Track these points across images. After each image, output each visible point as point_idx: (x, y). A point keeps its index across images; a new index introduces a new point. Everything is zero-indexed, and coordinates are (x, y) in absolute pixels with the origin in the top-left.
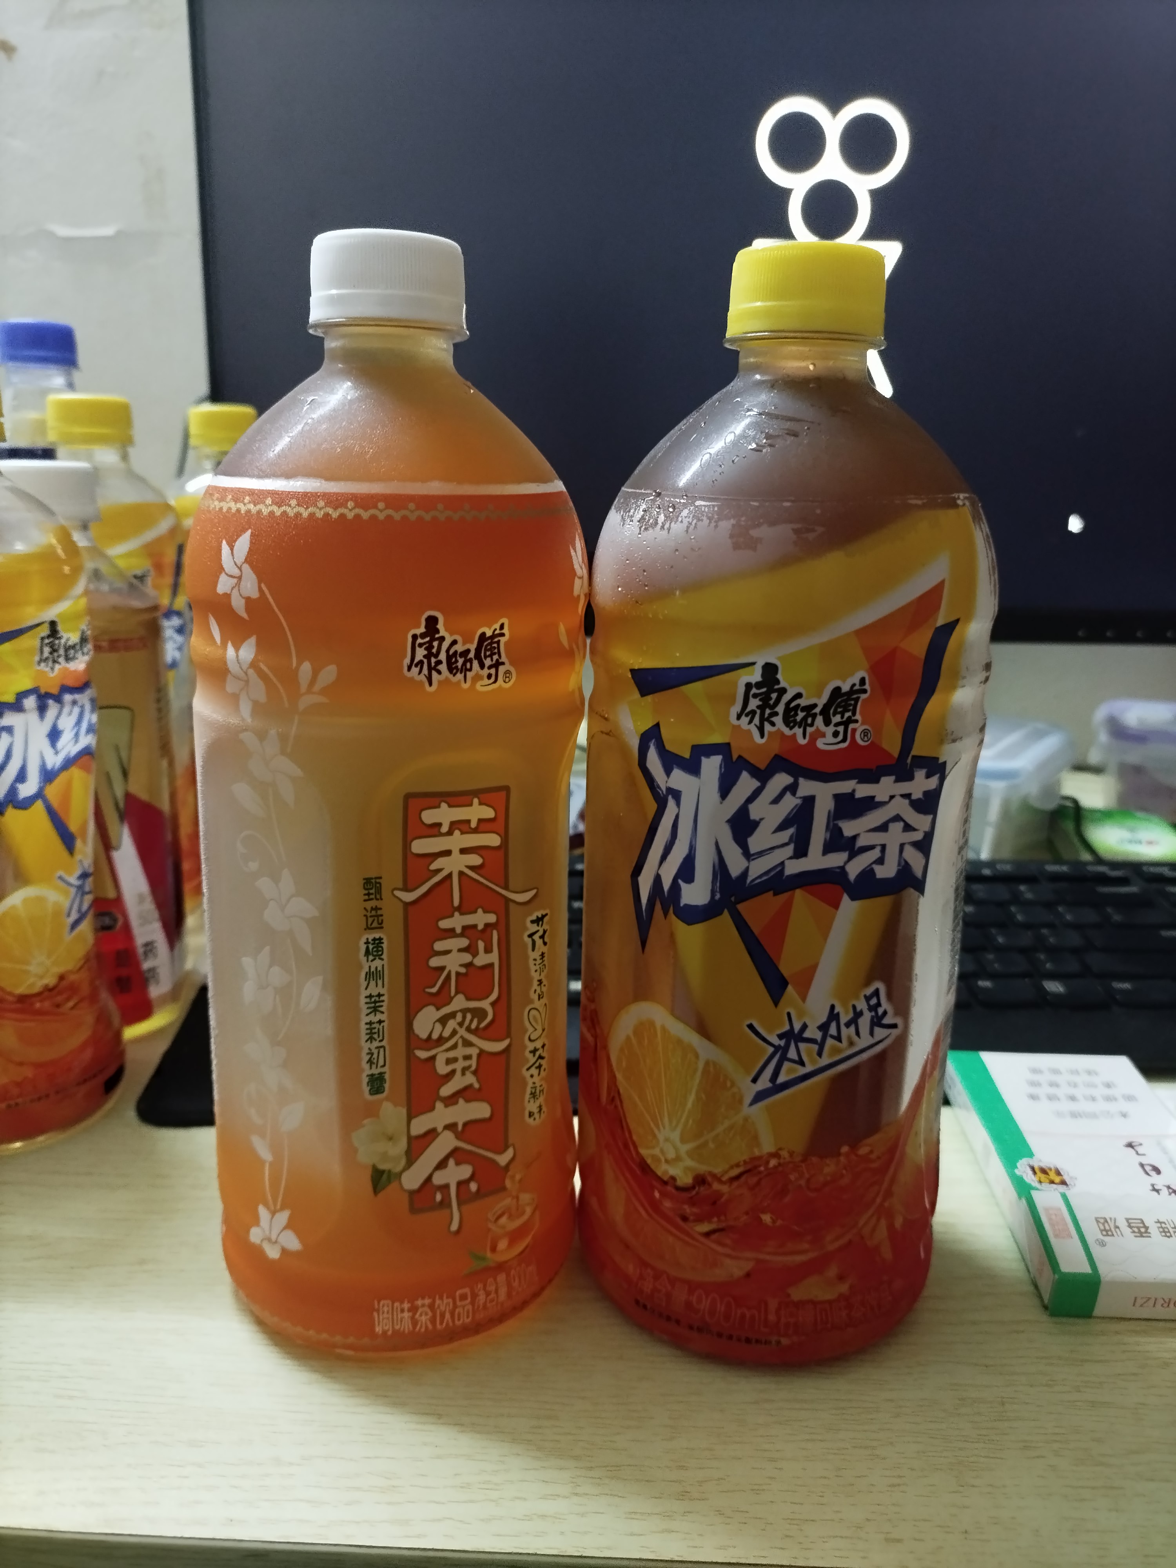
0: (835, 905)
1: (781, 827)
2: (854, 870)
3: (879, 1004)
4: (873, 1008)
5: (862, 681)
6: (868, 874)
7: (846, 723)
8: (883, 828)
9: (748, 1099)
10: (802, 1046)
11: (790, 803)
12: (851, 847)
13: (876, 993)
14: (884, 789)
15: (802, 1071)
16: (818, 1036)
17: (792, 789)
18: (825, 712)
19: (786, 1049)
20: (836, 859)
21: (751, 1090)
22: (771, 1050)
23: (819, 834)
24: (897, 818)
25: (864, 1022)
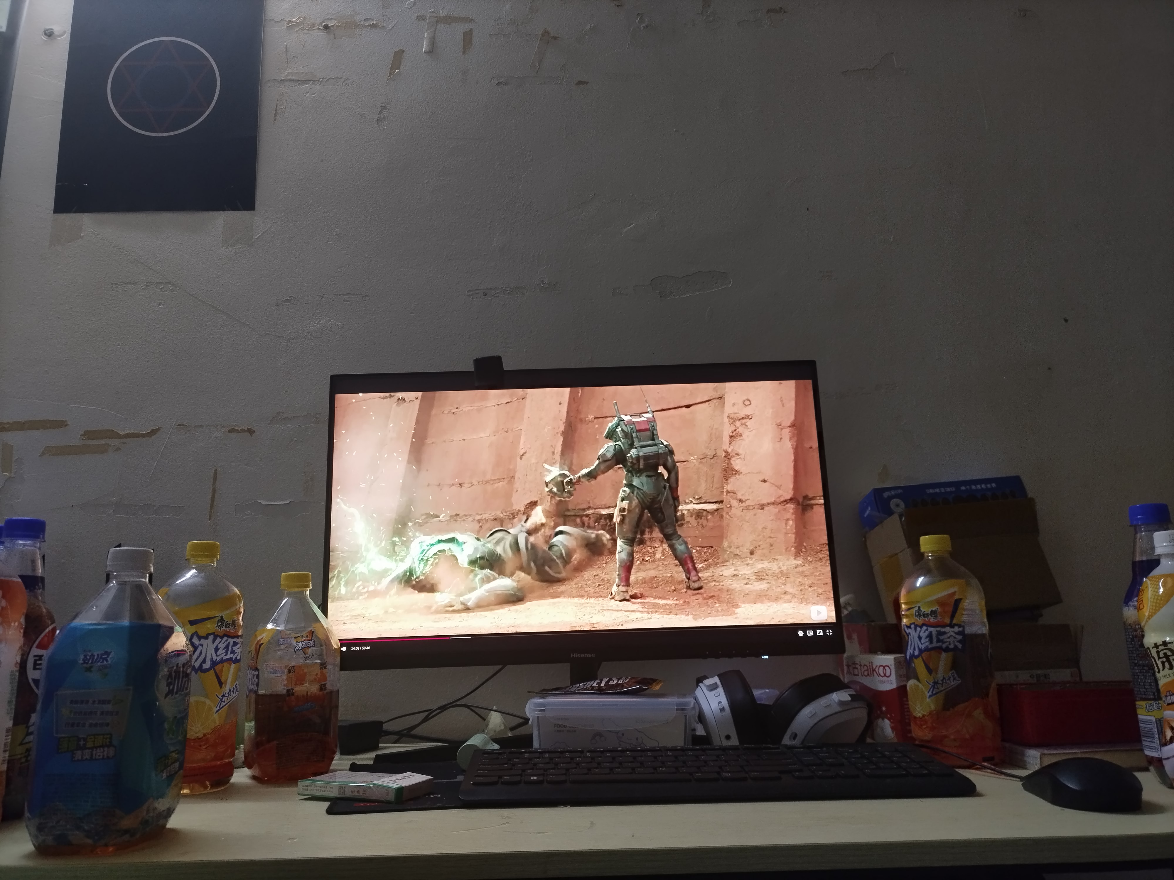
0: (941, 654)
1: (927, 637)
2: (944, 646)
3: (954, 675)
4: (952, 676)
5: (937, 608)
6: (947, 647)
7: (936, 616)
8: (949, 638)
9: (928, 696)
10: (938, 685)
11: (927, 633)
12: (942, 641)
13: (953, 673)
14: (947, 629)
15: (938, 690)
16: (941, 682)
17: (927, 630)
18: (931, 614)
19: (934, 685)
20: (939, 644)
21: (928, 695)
22: (931, 686)
23: (935, 639)
24: (952, 636)
25: (952, 679)
